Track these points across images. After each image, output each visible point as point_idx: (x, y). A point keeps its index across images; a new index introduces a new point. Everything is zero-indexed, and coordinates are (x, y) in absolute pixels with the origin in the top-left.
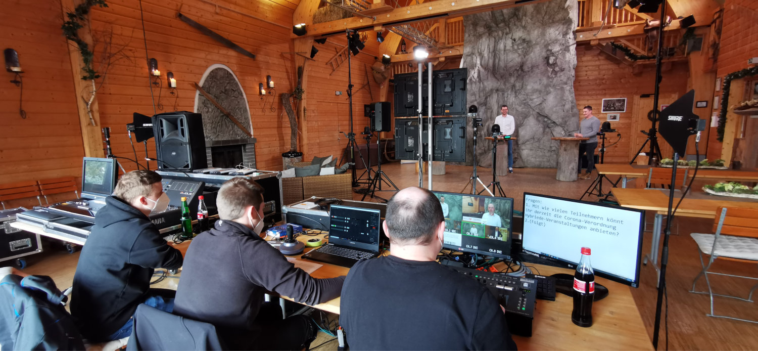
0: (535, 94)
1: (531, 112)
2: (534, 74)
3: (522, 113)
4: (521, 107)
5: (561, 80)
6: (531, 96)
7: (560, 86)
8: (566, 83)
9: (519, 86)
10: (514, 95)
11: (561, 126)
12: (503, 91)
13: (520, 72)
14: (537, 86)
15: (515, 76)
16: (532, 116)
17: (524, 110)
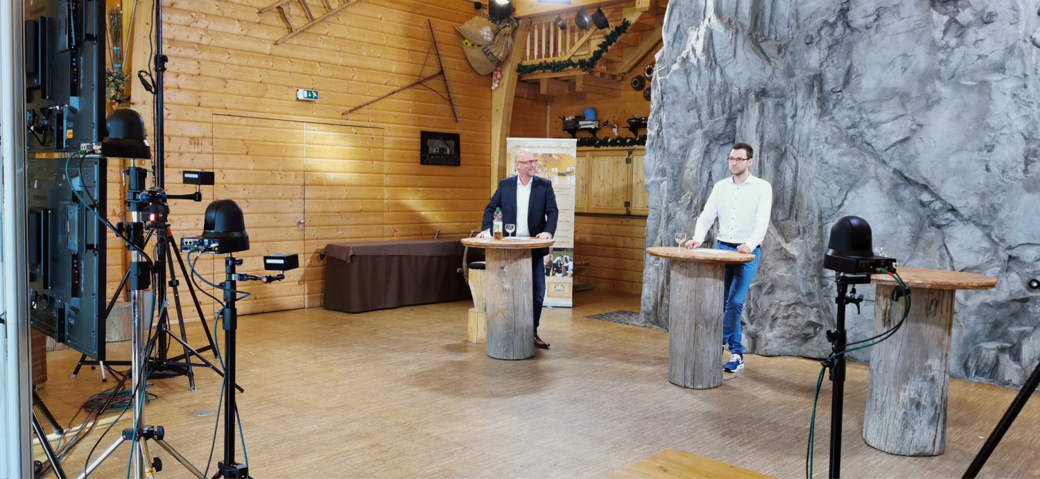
0: (884, 104)
1: (871, 169)
2: (886, 34)
3: (840, 170)
4: (838, 151)
5: (980, 57)
6: (873, 111)
7: (979, 76)
8: (1000, 68)
9: (836, 79)
10: (815, 109)
11: (977, 225)
12: (782, 96)
13: (839, 29)
14: (894, 79)
15: (824, 45)
16: (872, 181)
17: (846, 159)
